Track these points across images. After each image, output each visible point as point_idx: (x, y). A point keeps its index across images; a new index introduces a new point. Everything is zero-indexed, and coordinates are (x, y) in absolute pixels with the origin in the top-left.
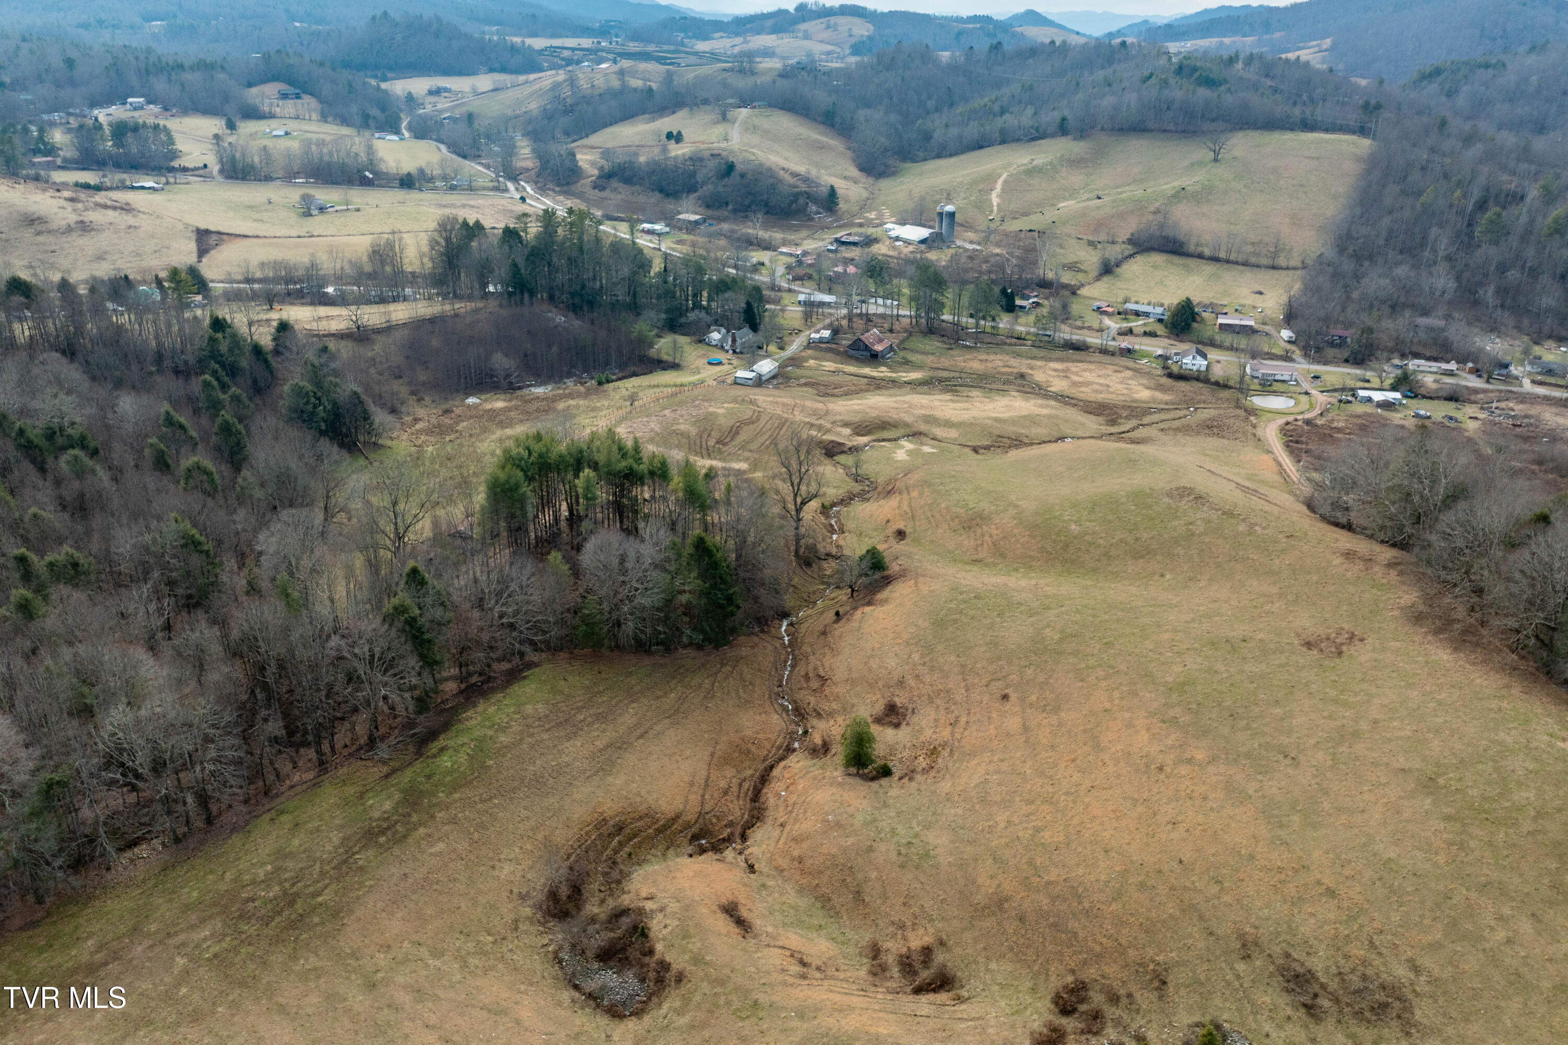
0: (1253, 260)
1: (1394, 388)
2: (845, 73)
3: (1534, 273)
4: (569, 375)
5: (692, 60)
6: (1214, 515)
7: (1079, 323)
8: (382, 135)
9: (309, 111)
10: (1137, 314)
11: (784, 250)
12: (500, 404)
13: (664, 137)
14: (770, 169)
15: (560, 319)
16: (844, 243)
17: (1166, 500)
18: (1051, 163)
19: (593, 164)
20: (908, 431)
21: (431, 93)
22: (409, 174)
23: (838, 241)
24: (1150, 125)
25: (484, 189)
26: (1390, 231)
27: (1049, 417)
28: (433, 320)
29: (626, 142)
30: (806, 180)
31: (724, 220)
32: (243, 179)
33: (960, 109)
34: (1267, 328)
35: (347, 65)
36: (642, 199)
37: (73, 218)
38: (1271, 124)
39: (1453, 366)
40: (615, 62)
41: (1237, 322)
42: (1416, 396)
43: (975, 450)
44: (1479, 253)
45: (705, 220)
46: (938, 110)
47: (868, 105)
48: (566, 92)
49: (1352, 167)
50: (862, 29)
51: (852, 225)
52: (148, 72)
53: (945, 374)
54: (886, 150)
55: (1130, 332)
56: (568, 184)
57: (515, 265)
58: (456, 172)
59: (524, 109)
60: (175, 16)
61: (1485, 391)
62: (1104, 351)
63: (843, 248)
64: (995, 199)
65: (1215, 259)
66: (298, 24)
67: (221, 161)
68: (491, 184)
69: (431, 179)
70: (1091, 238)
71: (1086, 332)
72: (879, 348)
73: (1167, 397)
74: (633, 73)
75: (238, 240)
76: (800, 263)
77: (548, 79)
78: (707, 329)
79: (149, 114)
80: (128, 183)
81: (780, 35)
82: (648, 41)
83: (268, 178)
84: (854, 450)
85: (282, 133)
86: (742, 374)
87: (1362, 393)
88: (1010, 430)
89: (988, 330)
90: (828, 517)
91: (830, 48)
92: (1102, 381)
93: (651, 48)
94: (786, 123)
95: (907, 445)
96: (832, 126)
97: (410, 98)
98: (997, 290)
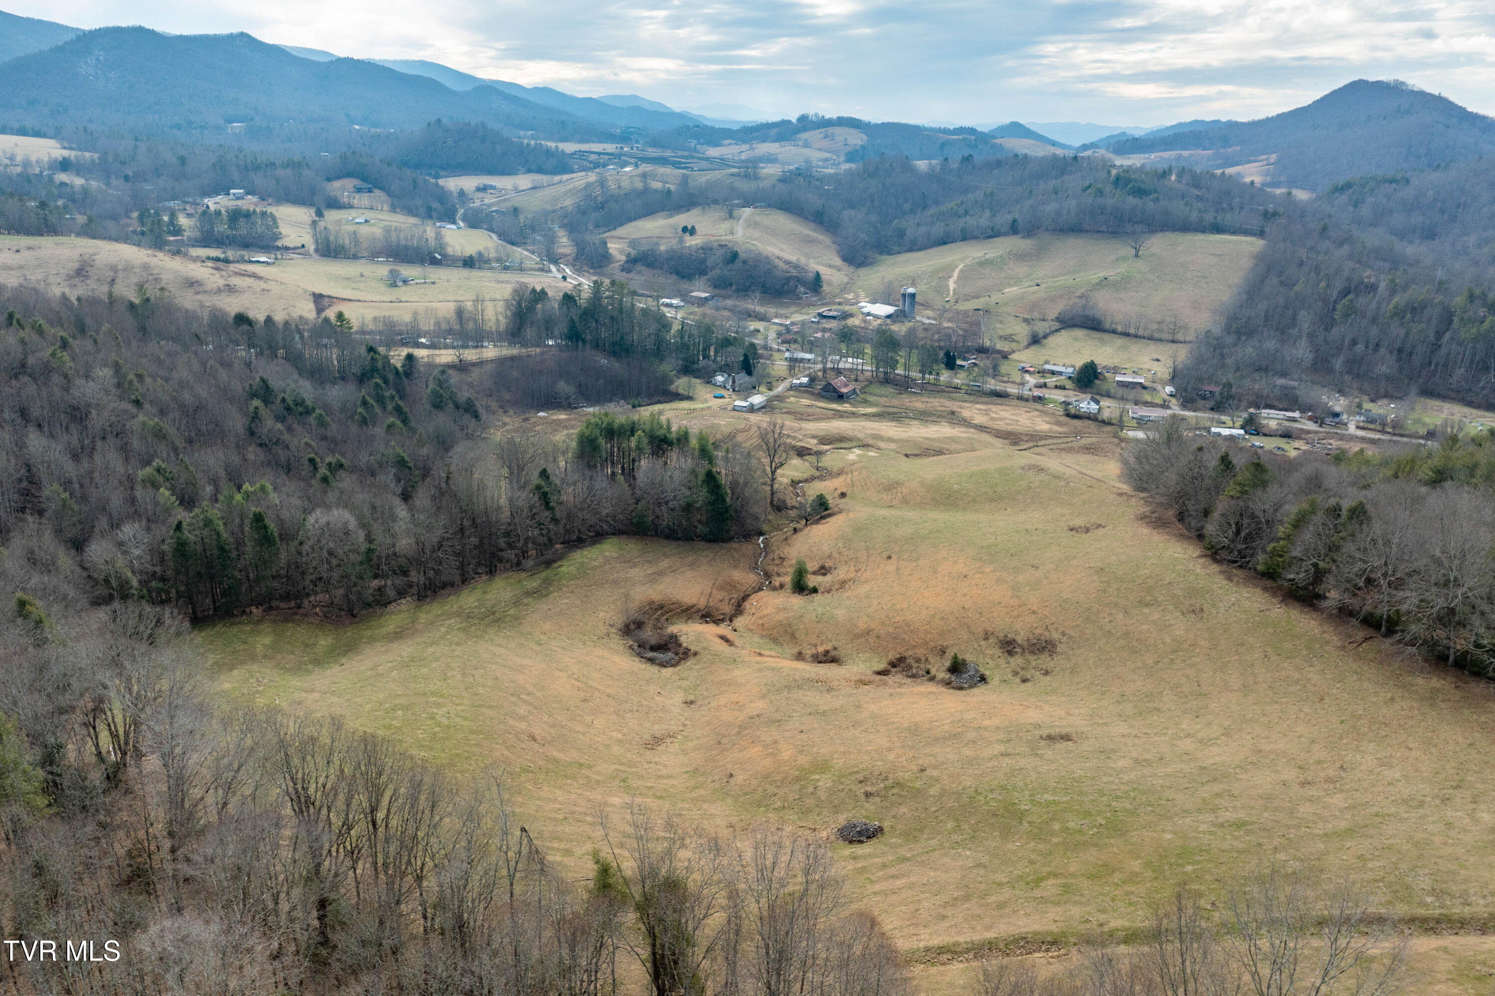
0: (1157, 335)
1: (1241, 427)
2: (835, 178)
3: (1376, 347)
4: (611, 401)
5: (704, 164)
6: (1047, 478)
7: (1005, 379)
8: (443, 224)
9: (382, 203)
10: (1053, 373)
11: (776, 321)
12: (563, 417)
13: (680, 231)
14: (767, 257)
15: (604, 361)
16: (825, 317)
17: (1020, 471)
18: (1001, 257)
19: (621, 251)
20: (860, 443)
21: (478, 189)
22: (471, 257)
23: (820, 315)
24: (1086, 226)
25: (532, 269)
26: (1267, 312)
27: (968, 438)
28: (512, 358)
29: (648, 234)
30: (797, 266)
31: (729, 297)
32: (335, 257)
33: (932, 211)
34: (1155, 385)
35: (405, 164)
36: (661, 280)
37: (221, 282)
38: (1185, 227)
39: (1297, 414)
40: (636, 166)
41: (1131, 380)
42: (1258, 434)
43: (907, 456)
44: (1335, 331)
45: (712, 297)
46: (912, 211)
47: (852, 207)
48: (598, 191)
49: (1246, 263)
50: (857, 139)
51: (834, 303)
52: (247, 169)
53: (894, 410)
54: (866, 244)
55: (1045, 385)
56: (600, 267)
57: (572, 320)
58: (508, 256)
59: (560, 205)
60: (252, 119)
61: (1316, 432)
62: (1020, 398)
63: (824, 321)
64: (952, 285)
65: (1126, 334)
66: (357, 127)
67: (316, 242)
68: (537, 266)
69: (488, 261)
70: (1026, 316)
71: (1010, 385)
72: (844, 390)
73: (1061, 429)
74: (654, 177)
75: (345, 303)
76: (788, 331)
77: (580, 180)
78: (714, 373)
79: (249, 203)
80: (246, 258)
81: (783, 143)
82: (664, 147)
83: (355, 257)
84: (819, 454)
85: (362, 221)
86: (739, 403)
87: (1217, 430)
88: (936, 445)
89: (932, 381)
90: (795, 488)
91: (827, 155)
92: (1014, 418)
93: (668, 153)
94: (782, 221)
95: (857, 451)
96: (821, 223)
97: (462, 193)
98: (941, 354)
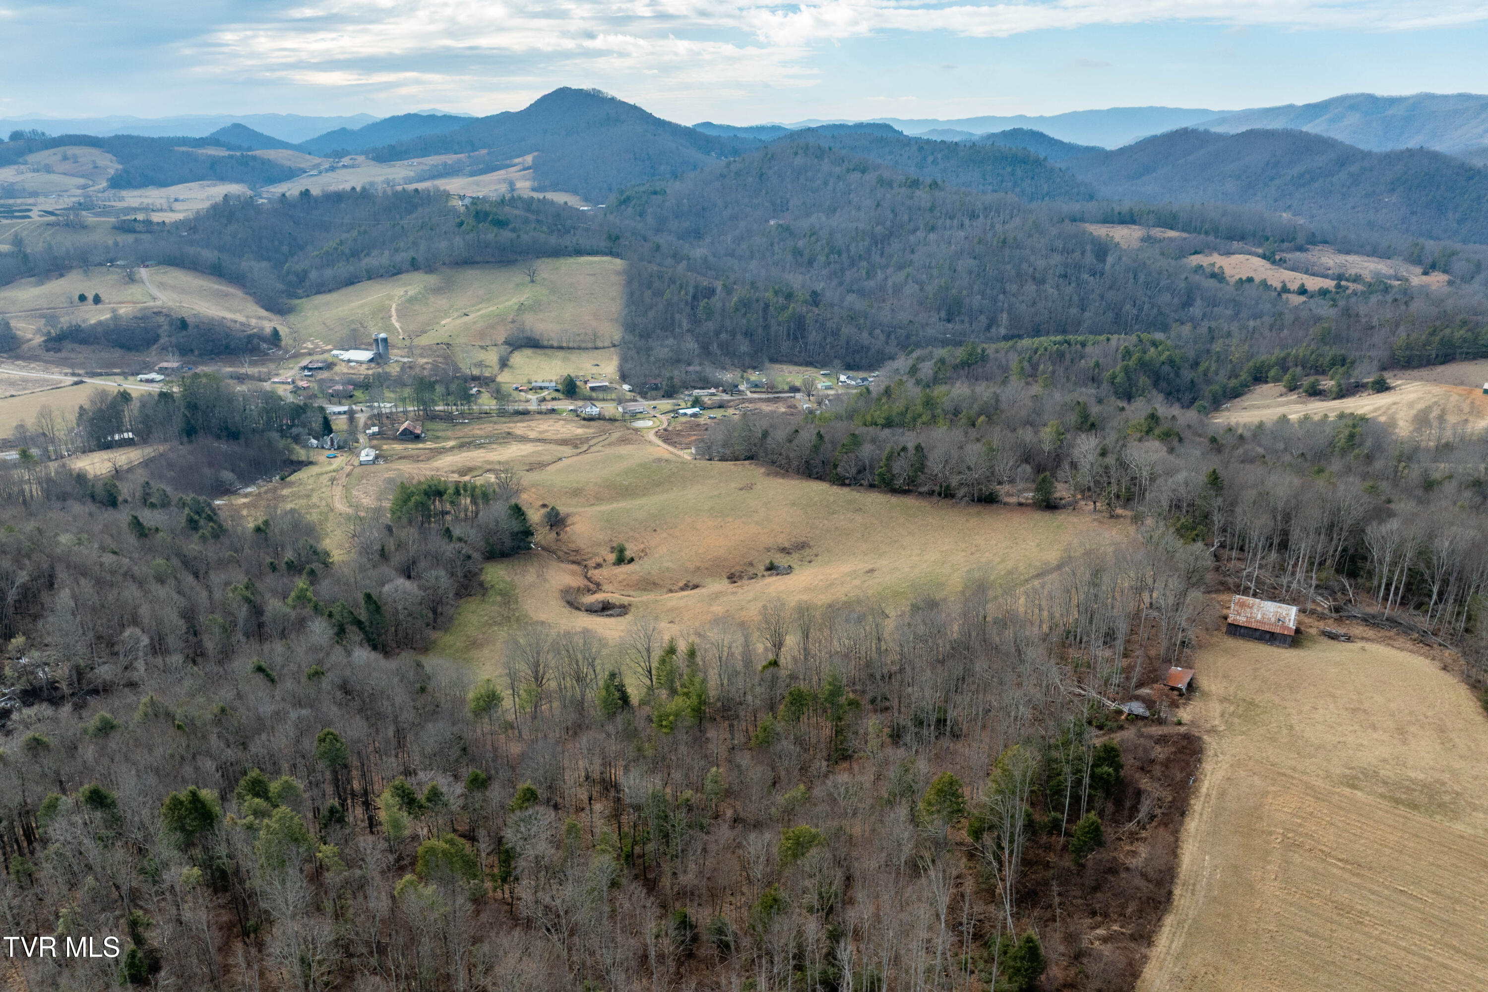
0: (583, 345)
1: (693, 406)
3: (733, 334)
7: (513, 399)
10: (541, 388)
13: (76, 299)
16: (312, 369)
23: (306, 368)
26: (655, 319)
34: (614, 385)
39: (713, 390)
41: (597, 384)
42: (705, 409)
44: (703, 326)
45: (184, 366)
51: (304, 354)
53: (467, 440)
55: (545, 399)
61: (733, 400)
62: (540, 412)
63: (316, 373)
64: (397, 324)
65: (561, 348)
70: (481, 344)
71: (521, 403)
72: (418, 431)
73: (592, 431)
76: (296, 387)
78: (299, 438)
86: (358, 459)
87: (681, 411)
88: (532, 459)
92: (552, 428)
95: (490, 476)
